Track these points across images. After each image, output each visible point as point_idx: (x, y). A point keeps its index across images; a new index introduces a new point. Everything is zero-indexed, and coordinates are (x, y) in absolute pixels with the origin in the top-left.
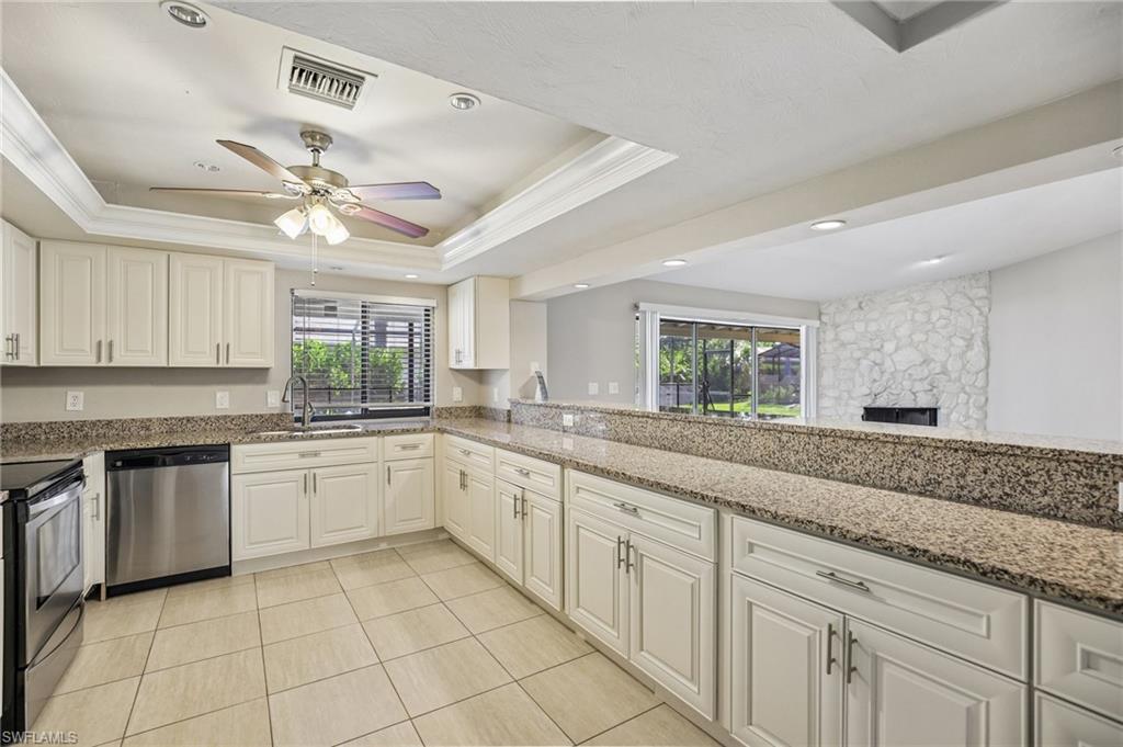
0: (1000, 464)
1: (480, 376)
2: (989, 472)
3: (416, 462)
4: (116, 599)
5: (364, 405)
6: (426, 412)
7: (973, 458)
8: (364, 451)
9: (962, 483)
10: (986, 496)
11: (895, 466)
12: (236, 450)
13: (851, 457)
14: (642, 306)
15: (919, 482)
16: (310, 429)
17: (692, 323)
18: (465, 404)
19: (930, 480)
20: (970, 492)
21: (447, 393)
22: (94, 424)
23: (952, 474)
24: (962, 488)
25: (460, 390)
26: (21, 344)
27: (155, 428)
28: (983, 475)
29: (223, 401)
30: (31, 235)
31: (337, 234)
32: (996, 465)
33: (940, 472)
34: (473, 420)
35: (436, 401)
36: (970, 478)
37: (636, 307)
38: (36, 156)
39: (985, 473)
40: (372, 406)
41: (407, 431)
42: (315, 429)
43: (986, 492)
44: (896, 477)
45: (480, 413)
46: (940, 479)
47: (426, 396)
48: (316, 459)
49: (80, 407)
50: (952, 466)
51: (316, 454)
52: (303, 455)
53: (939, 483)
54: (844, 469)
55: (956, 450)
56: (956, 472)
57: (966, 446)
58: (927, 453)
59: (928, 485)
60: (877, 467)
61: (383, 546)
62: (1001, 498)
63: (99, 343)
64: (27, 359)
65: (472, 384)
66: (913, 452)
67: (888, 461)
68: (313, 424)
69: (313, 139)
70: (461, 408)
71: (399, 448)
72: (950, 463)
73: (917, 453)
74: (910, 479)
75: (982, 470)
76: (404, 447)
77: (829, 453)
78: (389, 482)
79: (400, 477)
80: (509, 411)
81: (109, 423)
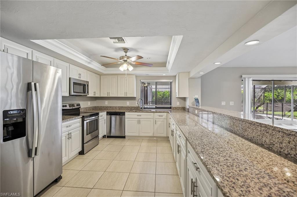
0: (294, 140)
1: (184, 99)
2: (291, 143)
3: (162, 120)
4: (109, 138)
5: (156, 106)
6: (170, 108)
7: (285, 136)
8: (150, 116)
9: (281, 146)
10: (289, 154)
11: (261, 135)
12: (126, 113)
13: (249, 130)
14: (243, 76)
15: (268, 144)
16: (143, 110)
17: (272, 80)
18: (180, 106)
19: (271, 143)
20: (284, 151)
21: (176, 103)
22: (109, 107)
23: (278, 142)
24: (281, 148)
25: (179, 103)
26: (96, 93)
27: (117, 108)
28: (288, 144)
29: (128, 104)
30: (99, 75)
31: (131, 68)
32: (293, 140)
33: (274, 140)
34: (182, 111)
35: (173, 105)
36: (284, 145)
37: (242, 76)
38: (89, 63)
39: (289, 143)
40: (158, 106)
41: (162, 112)
42: (144, 110)
43: (289, 152)
44: (261, 140)
45: (184, 109)
46: (274, 143)
47: (170, 104)
48: (141, 117)
49: (107, 104)
50: (278, 138)
51: (140, 116)
52: (138, 116)
53: (274, 145)
54: (248, 134)
55: (279, 132)
56: (279, 141)
57: (281, 130)
58: (270, 131)
59: (270, 145)
60: (256, 135)
61: (155, 138)
62: (295, 156)
63: (108, 93)
64: (97, 96)
65: (182, 101)
66: (266, 130)
67: (259, 133)
68: (143, 109)
69: (125, 50)
70: (179, 107)
71: (158, 116)
72: (277, 137)
73: (267, 131)
74: (265, 141)
75: (288, 141)
76: (159, 116)
77: (244, 128)
78: (156, 124)
79: (159, 123)
80: (188, 109)
81: (111, 107)
